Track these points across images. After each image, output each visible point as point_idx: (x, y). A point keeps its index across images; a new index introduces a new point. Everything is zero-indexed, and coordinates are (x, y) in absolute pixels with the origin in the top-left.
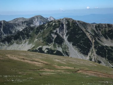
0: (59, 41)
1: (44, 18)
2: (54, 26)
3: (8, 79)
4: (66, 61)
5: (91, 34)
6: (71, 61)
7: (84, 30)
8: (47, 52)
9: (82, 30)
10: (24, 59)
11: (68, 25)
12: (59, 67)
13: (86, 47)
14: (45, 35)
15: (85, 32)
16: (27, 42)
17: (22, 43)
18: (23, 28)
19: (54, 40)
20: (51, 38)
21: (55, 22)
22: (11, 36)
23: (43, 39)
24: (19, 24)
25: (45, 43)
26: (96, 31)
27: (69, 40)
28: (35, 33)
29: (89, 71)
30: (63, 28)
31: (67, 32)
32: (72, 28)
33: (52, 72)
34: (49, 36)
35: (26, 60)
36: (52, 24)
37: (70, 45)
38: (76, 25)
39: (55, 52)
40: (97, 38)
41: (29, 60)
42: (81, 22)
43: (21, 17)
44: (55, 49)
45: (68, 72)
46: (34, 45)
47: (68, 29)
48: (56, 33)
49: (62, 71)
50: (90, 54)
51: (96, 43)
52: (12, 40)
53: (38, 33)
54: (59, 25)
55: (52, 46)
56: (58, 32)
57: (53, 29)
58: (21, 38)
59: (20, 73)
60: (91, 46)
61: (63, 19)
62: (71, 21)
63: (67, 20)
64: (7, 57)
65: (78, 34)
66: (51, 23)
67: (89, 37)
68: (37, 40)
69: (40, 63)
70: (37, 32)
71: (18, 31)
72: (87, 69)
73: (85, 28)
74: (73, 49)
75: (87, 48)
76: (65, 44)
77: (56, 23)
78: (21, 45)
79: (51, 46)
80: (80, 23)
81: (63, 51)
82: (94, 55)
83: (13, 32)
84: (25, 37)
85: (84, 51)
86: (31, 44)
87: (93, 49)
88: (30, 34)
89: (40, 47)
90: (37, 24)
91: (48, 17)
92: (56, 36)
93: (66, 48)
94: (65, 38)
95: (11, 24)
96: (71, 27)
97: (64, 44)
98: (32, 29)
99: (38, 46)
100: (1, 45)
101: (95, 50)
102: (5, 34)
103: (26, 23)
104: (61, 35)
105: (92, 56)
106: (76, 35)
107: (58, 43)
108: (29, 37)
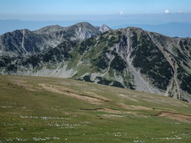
0: (119, 65)
2: (110, 41)
3: (50, 123)
4: (138, 97)
5: (173, 55)
6: (145, 98)
7: (161, 48)
9: (157, 48)
10: (68, 91)
11: (134, 39)
12: (127, 107)
13: (164, 77)
14: (95, 54)
15: (163, 52)
16: (65, 66)
17: (56, 67)
18: (59, 43)
19: (109, 63)
20: (106, 61)
21: (111, 34)
22: (39, 55)
23: (91, 62)
24: (52, 35)
25: (94, 67)
26: (180, 49)
27: (136, 64)
28: (79, 51)
29: (178, 115)
30: (126, 44)
31: (132, 50)
32: (141, 44)
33: (118, 115)
34: (101, 56)
35: (73, 93)
36: (108, 37)
37: (137, 73)
38: (148, 39)
40: (182, 62)
41: (77, 93)
42: (157, 35)
43: (54, 24)
44: (112, 78)
45: (145, 115)
46: (76, 72)
47: (133, 46)
48: (113, 53)
49: (134, 113)
50: (169, 88)
51: (181, 70)
52: (40, 62)
53: (83, 52)
54: (120, 39)
55: (107, 73)
56: (117, 51)
57: (109, 45)
58: (56, 59)
59: (66, 113)
60: (172, 76)
61: (126, 30)
62: (139, 34)
63: (133, 31)
64: (41, 87)
65: (150, 54)
66: (106, 35)
67: (169, 60)
68: (82, 63)
69: (95, 100)
70: (82, 50)
71: (50, 47)
72: (174, 111)
73: (163, 45)
74: (141, 79)
75: (165, 79)
76: (128, 70)
77: (115, 35)
78: (54, 71)
80: (154, 37)
82: (176, 90)
84: (62, 57)
85: (160, 83)
86: (72, 70)
87: (175, 79)
88: (70, 52)
89: (87, 74)
90: (81, 36)
91: (100, 25)
92: (114, 57)
93: (130, 77)
94: (129, 61)
95: (37, 35)
96: (139, 43)
97: (126, 71)
98: (74, 44)
99: (83, 74)
100: (22, 71)
101: (178, 83)
102: (28, 51)
103: (63, 35)
104: (121, 55)
105: (172, 91)
106: (148, 56)
107: (117, 69)
108: (68, 57)
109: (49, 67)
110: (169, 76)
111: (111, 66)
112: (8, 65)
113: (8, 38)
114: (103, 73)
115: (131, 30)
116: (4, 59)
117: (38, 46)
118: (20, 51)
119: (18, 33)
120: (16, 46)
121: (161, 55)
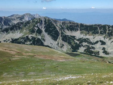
0: (39, 32)
1: (32, 15)
2: (36, 22)
7: (55, 25)
9: (54, 25)
11: (45, 21)
13: (56, 36)
14: (30, 27)
15: (56, 26)
16: (19, 32)
17: (15, 32)
18: (18, 22)
19: (36, 31)
20: (34, 30)
21: (37, 19)
22: (8, 28)
23: (29, 30)
24: (15, 19)
25: (30, 33)
26: (62, 25)
27: (46, 31)
30: (42, 23)
31: (44, 26)
32: (48, 24)
34: (33, 28)
36: (35, 20)
37: (46, 34)
38: (50, 21)
39: (36, 39)
40: (62, 30)
43: (16, 14)
44: (37, 37)
46: (23, 34)
47: (45, 24)
48: (37, 27)
50: (58, 40)
51: (62, 33)
52: (9, 30)
54: (40, 21)
56: (39, 26)
57: (35, 24)
58: (15, 29)
60: (59, 35)
61: (42, 18)
62: (47, 19)
65: (51, 27)
67: (58, 29)
68: (25, 31)
70: (25, 26)
71: (14, 24)
74: (48, 37)
78: (15, 34)
79: (34, 35)
80: (53, 21)
81: (42, 38)
82: (60, 41)
83: (11, 24)
84: (18, 29)
85: (54, 38)
86: (21, 33)
88: (21, 27)
89: (27, 35)
90: (27, 19)
91: (35, 14)
92: (37, 28)
93: (43, 36)
94: (43, 30)
96: (47, 23)
97: (42, 34)
98: (22, 23)
100: (2, 34)
101: (61, 38)
102: (5, 25)
103: (19, 18)
104: (40, 28)
107: (39, 33)
109: (12, 33)
110: (58, 35)
114: (33, 35)
115: (44, 18)
117: (9, 23)
118: (2, 25)
119: (1, 18)
121: (55, 28)
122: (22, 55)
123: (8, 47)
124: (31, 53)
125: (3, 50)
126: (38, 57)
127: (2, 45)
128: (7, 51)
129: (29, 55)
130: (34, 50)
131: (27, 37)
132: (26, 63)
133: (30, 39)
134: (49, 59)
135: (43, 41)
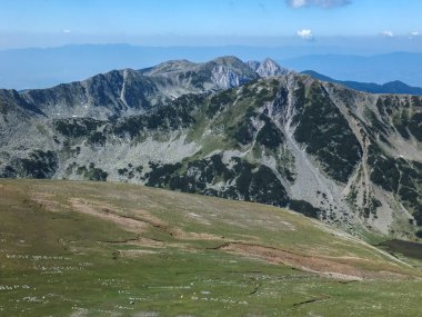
0: (272, 138)
1: (245, 65)
2: (259, 96)
4: (218, 216)
5: (364, 124)
7: (344, 110)
8: (235, 167)
9: (337, 111)
10: (107, 211)
11: (300, 94)
13: (344, 160)
14: (233, 118)
15: (347, 117)
16: (183, 137)
17: (168, 138)
19: (256, 135)
20: (249, 130)
21: (263, 84)
22: (141, 117)
23: (226, 132)
24: (173, 79)
25: (230, 141)
26: (377, 114)
27: (300, 137)
28: (207, 112)
30: (285, 103)
31: (295, 113)
32: (310, 104)
34: (243, 122)
36: (256, 89)
37: (300, 152)
38: (324, 95)
39: (257, 169)
40: (378, 136)
44: (258, 161)
45: (197, 248)
46: (200, 147)
47: (298, 105)
48: (263, 117)
50: (352, 179)
51: (374, 149)
52: (142, 128)
53: (214, 114)
54: (275, 93)
55: (250, 150)
56: (270, 115)
57: (256, 103)
58: (168, 124)
59: (74, 250)
60: (359, 159)
62: (309, 83)
63: (299, 80)
64: (70, 204)
65: (324, 121)
67: (356, 131)
68: (212, 133)
70: (212, 111)
71: (167, 100)
73: (347, 106)
74: (307, 162)
75: (346, 163)
76: (285, 148)
77: (267, 86)
78: (165, 145)
79: (246, 153)
80: (335, 91)
81: (279, 168)
82: (364, 184)
83: (154, 102)
84: (179, 122)
85: (337, 170)
86: (193, 143)
87: (364, 166)
88: (192, 113)
89: (218, 152)
90: (222, 81)
92: (263, 123)
93: (288, 159)
94: (289, 131)
95: (148, 78)
96: (308, 101)
97: (283, 148)
98: (199, 100)
99: (211, 151)
100: (114, 142)
101: (367, 171)
102: (131, 106)
103: (191, 79)
104: (276, 122)
105: (357, 185)
106: (320, 124)
107: (267, 145)
108: (189, 121)
109: (156, 138)
110: (354, 158)
111: (258, 139)
112: (92, 132)
113: (98, 84)
114: (244, 151)
115: (296, 78)
116: (86, 123)
117: (148, 98)
118: (117, 106)
119: (116, 76)
120: (112, 97)
121: (342, 123)
122: (171, 237)
123: (118, 203)
124: (212, 231)
125: (95, 213)
126: (240, 252)
127: (94, 193)
128: (111, 216)
129: (201, 242)
130: (226, 221)
131: (217, 159)
132: (177, 274)
133: (230, 167)
134: (287, 263)
135: (284, 182)
